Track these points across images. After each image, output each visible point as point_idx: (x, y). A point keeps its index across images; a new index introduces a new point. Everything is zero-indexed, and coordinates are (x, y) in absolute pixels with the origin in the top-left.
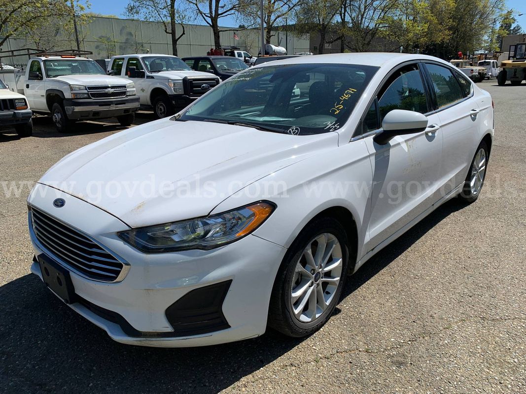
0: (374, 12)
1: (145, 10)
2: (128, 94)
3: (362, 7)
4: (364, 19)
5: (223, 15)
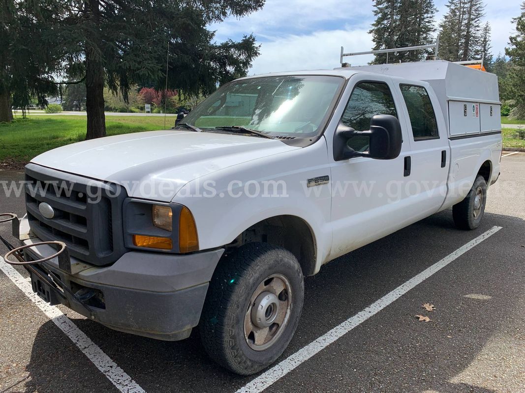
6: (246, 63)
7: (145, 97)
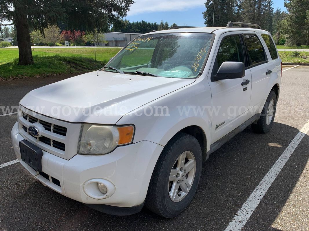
6: (126, 9)
7: (65, 36)
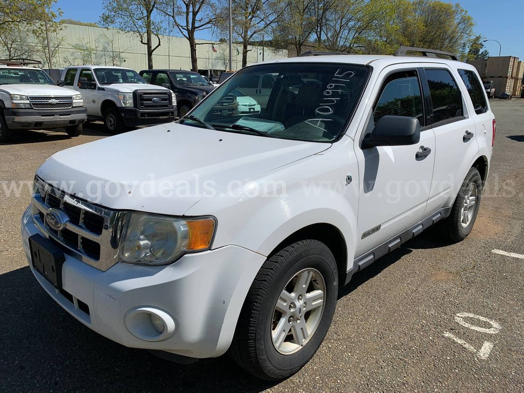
0: (349, 32)
1: (120, 20)
2: (74, 105)
3: (338, 26)
4: (339, 39)
5: (199, 29)
